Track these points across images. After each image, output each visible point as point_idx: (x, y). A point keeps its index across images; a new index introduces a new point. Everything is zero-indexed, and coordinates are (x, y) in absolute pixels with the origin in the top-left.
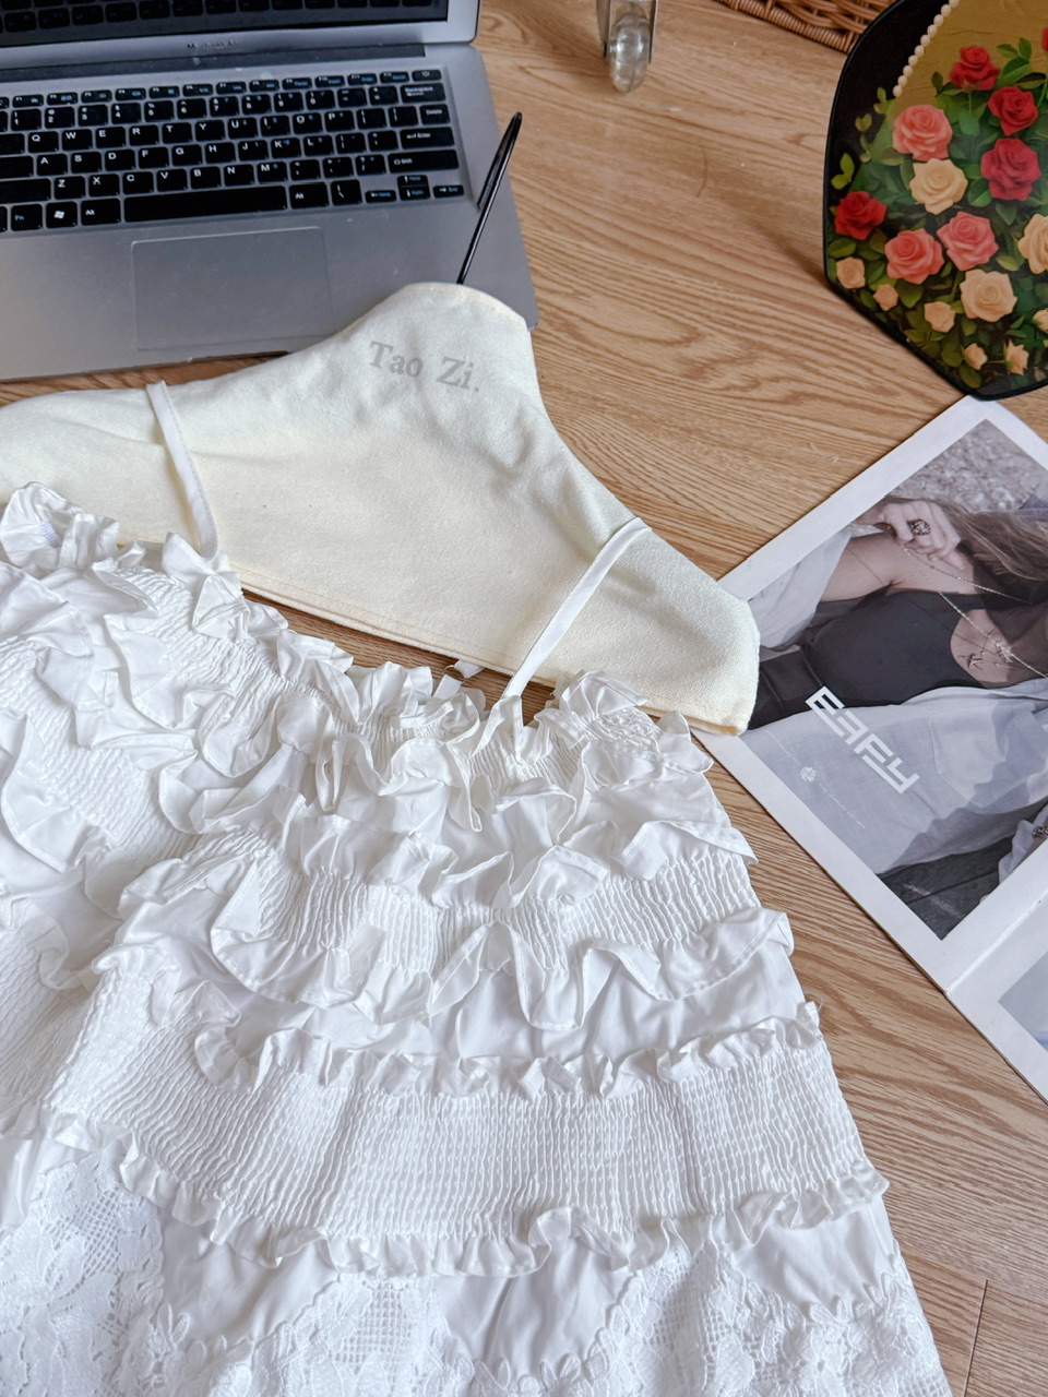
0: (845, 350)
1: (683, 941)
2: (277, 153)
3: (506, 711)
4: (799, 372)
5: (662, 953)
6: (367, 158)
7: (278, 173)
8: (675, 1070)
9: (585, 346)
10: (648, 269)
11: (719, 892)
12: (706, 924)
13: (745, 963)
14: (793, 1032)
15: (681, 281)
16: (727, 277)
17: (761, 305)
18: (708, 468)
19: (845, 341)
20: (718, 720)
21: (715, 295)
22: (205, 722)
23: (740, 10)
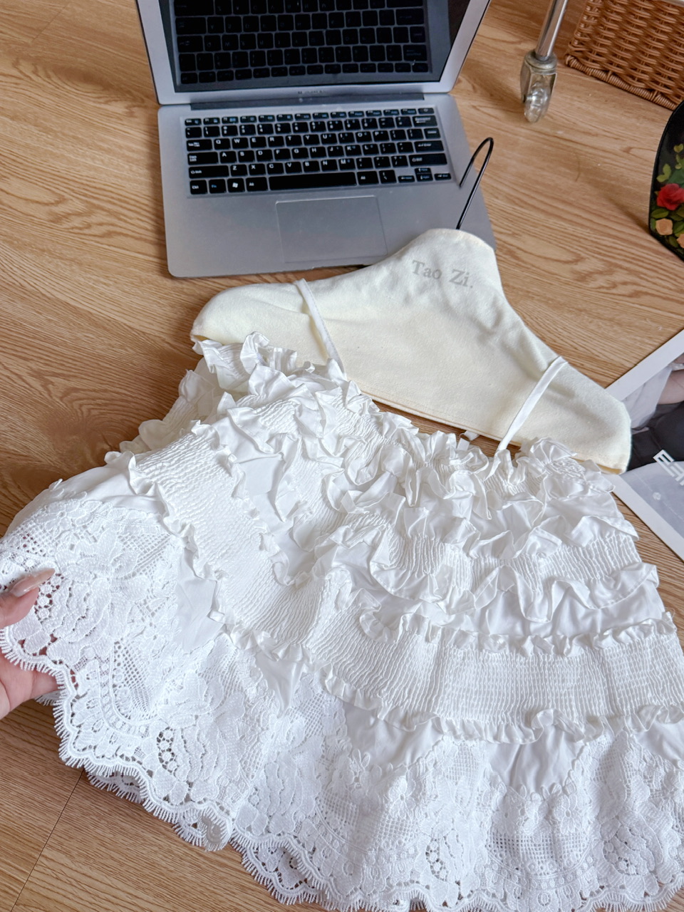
0: (661, 268)
1: (601, 579)
2: (349, 153)
4: (637, 280)
5: (590, 585)
6: (398, 157)
7: (350, 165)
9: (520, 263)
10: (552, 222)
11: (620, 554)
12: (613, 572)
13: (635, 590)
14: (660, 626)
15: (570, 228)
16: (595, 227)
17: (614, 243)
18: (592, 331)
19: (661, 264)
20: (611, 465)
21: (589, 236)
23: (592, 76)
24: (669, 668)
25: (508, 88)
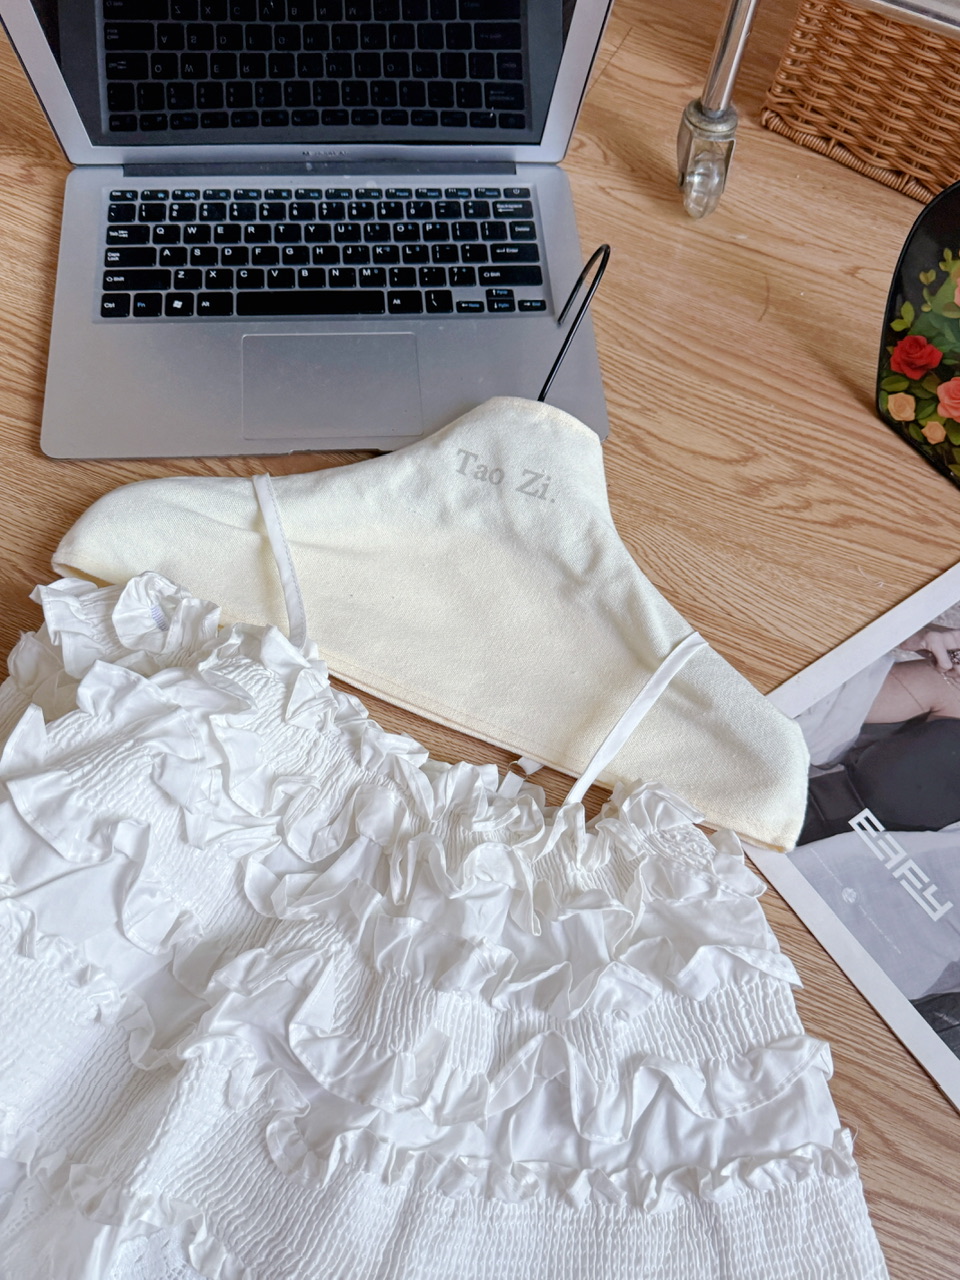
0: (892, 478)
1: (729, 1060)
2: (378, 259)
3: (570, 818)
4: (849, 497)
5: (708, 1071)
6: (460, 269)
7: (377, 278)
8: (717, 1193)
9: (650, 460)
10: (712, 387)
11: (766, 1016)
12: (751, 1048)
13: (788, 1089)
14: (829, 1160)
15: (740, 402)
16: (783, 401)
18: (761, 584)
19: (892, 470)
20: (768, 839)
21: (772, 417)
22: (291, 811)
23: (804, 145)
24: (839, 1242)
25: (661, 159)
